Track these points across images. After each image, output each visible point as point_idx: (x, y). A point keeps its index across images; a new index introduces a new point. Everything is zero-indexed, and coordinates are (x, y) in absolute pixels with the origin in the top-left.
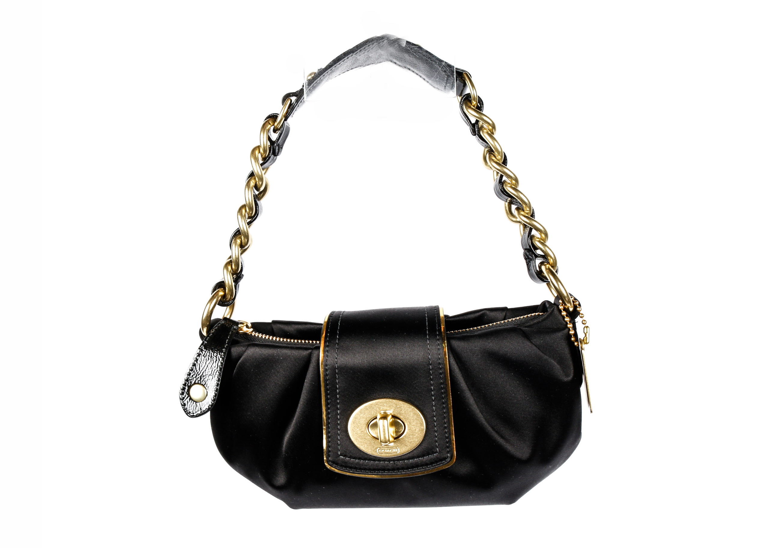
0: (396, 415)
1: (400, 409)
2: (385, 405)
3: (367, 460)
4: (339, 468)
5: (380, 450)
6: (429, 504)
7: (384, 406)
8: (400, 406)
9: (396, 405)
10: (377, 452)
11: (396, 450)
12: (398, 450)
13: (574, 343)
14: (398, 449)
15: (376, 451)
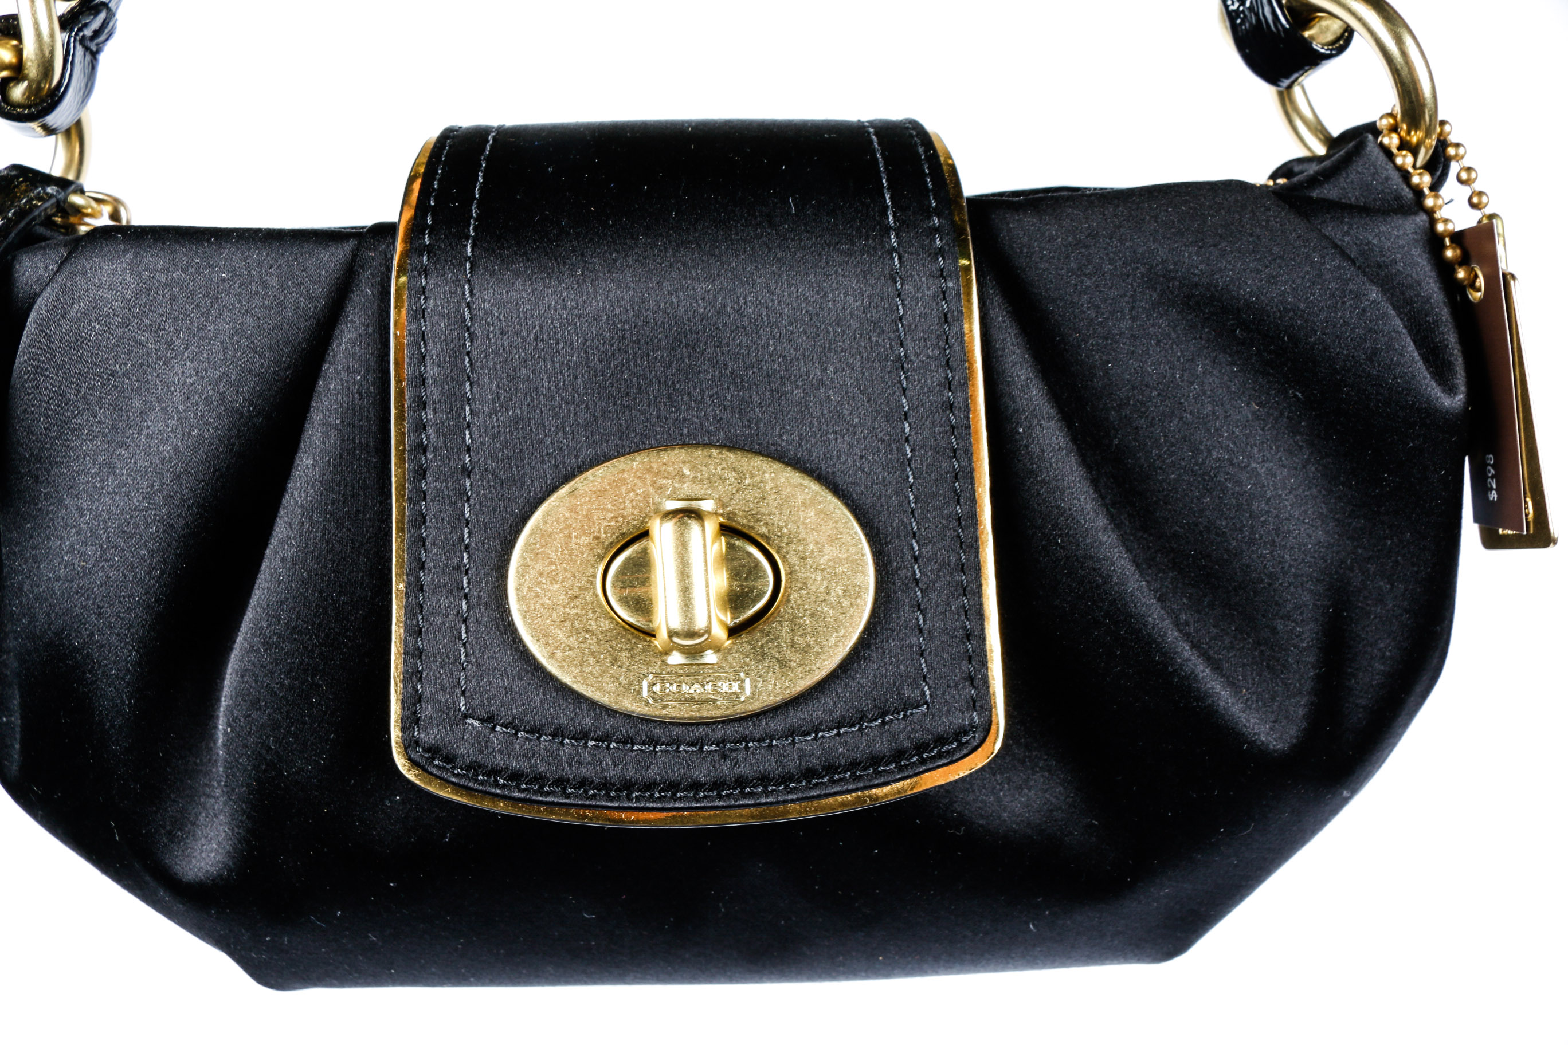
0: (741, 522)
1: (757, 493)
2: (687, 472)
3: (593, 739)
4: (457, 776)
5: (657, 688)
6: (844, 965)
7: (683, 476)
8: (758, 479)
9: (741, 475)
10: (645, 693)
11: (736, 687)
12: (741, 688)
13: (1454, 272)
14: (743, 681)
15: (640, 692)
